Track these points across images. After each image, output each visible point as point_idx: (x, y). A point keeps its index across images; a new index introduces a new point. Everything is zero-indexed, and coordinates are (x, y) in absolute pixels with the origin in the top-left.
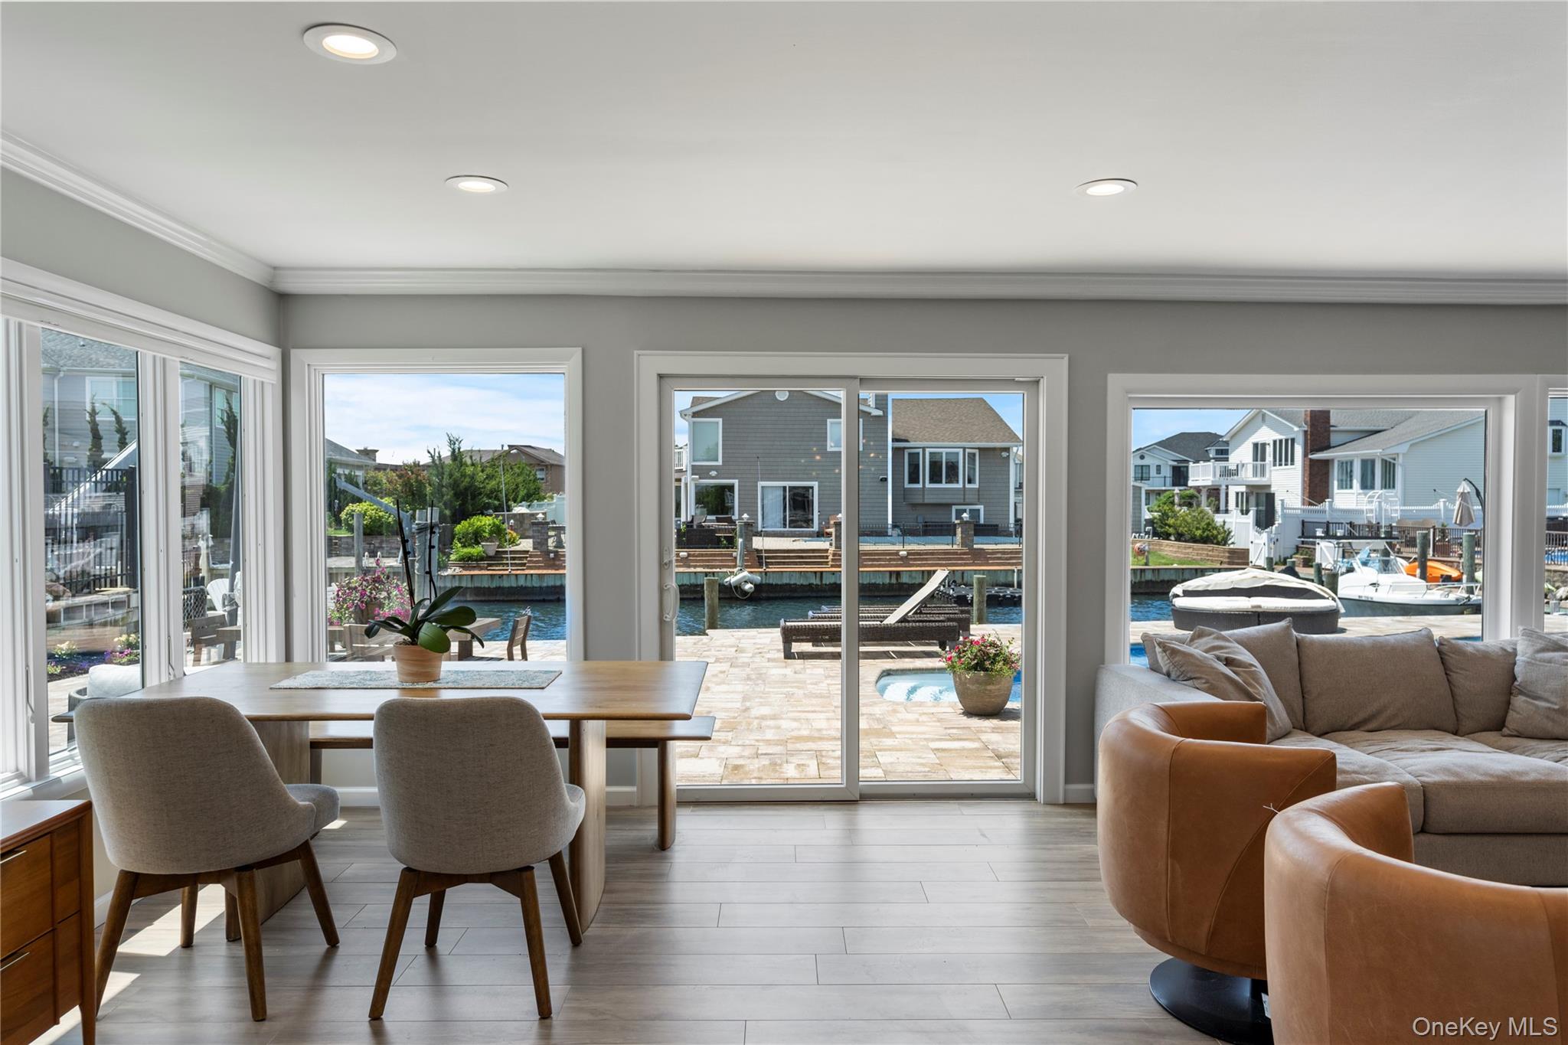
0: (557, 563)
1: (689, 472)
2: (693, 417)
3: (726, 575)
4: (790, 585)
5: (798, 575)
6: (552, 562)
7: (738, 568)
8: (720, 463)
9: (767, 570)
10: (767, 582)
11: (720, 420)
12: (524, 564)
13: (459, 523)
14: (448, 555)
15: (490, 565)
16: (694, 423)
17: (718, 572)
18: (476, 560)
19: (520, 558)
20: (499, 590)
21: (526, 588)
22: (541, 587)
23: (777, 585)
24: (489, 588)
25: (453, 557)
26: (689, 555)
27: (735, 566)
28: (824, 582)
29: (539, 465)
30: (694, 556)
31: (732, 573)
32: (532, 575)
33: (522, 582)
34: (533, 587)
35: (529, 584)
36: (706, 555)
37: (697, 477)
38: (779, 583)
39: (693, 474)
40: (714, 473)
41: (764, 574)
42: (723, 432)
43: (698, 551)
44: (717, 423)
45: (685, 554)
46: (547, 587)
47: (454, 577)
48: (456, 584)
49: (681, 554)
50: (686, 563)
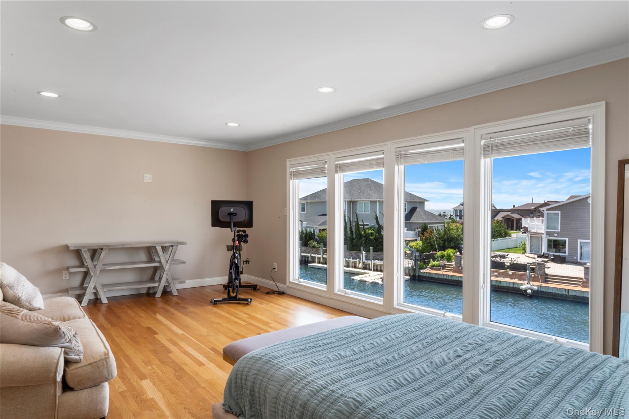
0: (462, 271)
1: (545, 234)
2: (547, 211)
7: (527, 283)
8: (559, 230)
9: (544, 284)
10: (541, 290)
11: (559, 212)
13: (438, 252)
15: (441, 269)
16: (547, 213)
17: (519, 283)
18: (436, 267)
19: (451, 267)
20: (438, 279)
21: (447, 279)
22: (451, 280)
24: (435, 278)
25: (429, 265)
28: (570, 294)
30: (514, 274)
31: (524, 284)
33: (445, 277)
36: (521, 275)
37: (548, 236)
38: (547, 291)
40: (556, 235)
41: (541, 286)
42: (561, 217)
43: (517, 273)
44: (558, 213)
45: (511, 273)
46: (454, 280)
47: (425, 272)
48: (425, 275)
49: (509, 273)
50: (511, 277)
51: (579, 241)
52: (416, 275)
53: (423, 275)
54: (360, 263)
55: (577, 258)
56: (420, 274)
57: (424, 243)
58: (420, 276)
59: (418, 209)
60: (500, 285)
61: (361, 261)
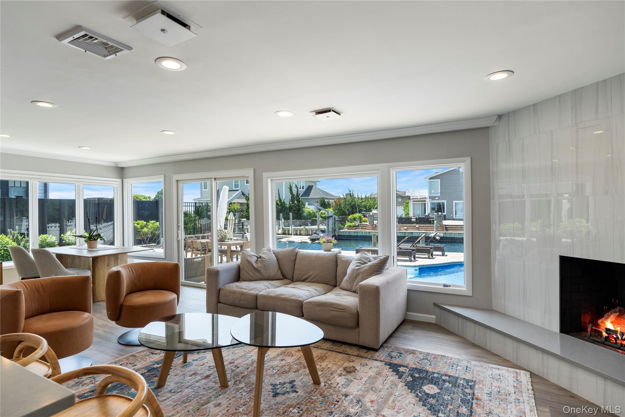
0: (376, 228)
1: (428, 198)
2: (429, 179)
3: (430, 233)
4: (454, 237)
5: (458, 234)
6: (374, 228)
7: (435, 231)
8: (439, 195)
9: (446, 232)
10: (446, 236)
11: (439, 180)
12: (366, 229)
13: (350, 215)
14: (344, 225)
15: (356, 229)
16: (430, 181)
17: (428, 232)
18: (352, 227)
19: (365, 227)
20: (357, 236)
21: (365, 236)
22: (369, 236)
23: (449, 237)
24: (354, 235)
25: (346, 226)
26: (419, 226)
27: (433, 231)
29: (399, 197)
30: (421, 227)
31: (432, 233)
32: (366, 232)
33: (364, 234)
34: (367, 236)
35: (366, 235)
36: (425, 227)
37: (431, 200)
39: (430, 199)
40: (437, 198)
41: (444, 233)
42: (440, 184)
43: (422, 225)
44: (438, 181)
45: (418, 226)
47: (344, 232)
48: (345, 234)
49: (416, 226)
50: (418, 229)
51: (454, 202)
52: (336, 235)
53: (343, 234)
54: (279, 229)
55: (453, 216)
56: (340, 234)
57: (335, 210)
58: (340, 235)
59: (314, 187)
60: (412, 236)
61: (281, 227)
